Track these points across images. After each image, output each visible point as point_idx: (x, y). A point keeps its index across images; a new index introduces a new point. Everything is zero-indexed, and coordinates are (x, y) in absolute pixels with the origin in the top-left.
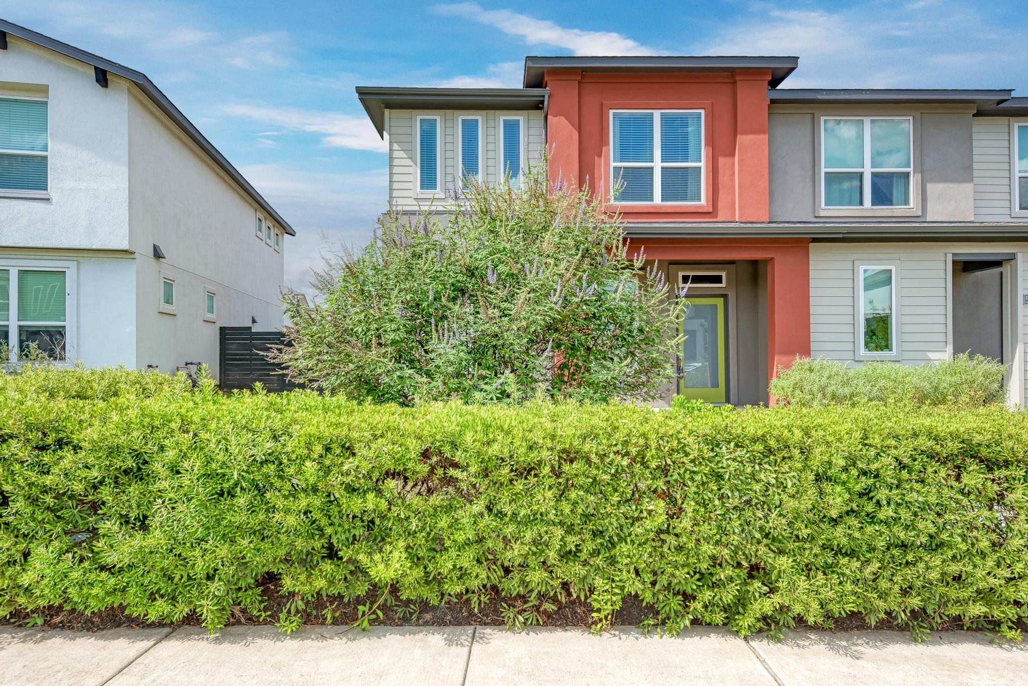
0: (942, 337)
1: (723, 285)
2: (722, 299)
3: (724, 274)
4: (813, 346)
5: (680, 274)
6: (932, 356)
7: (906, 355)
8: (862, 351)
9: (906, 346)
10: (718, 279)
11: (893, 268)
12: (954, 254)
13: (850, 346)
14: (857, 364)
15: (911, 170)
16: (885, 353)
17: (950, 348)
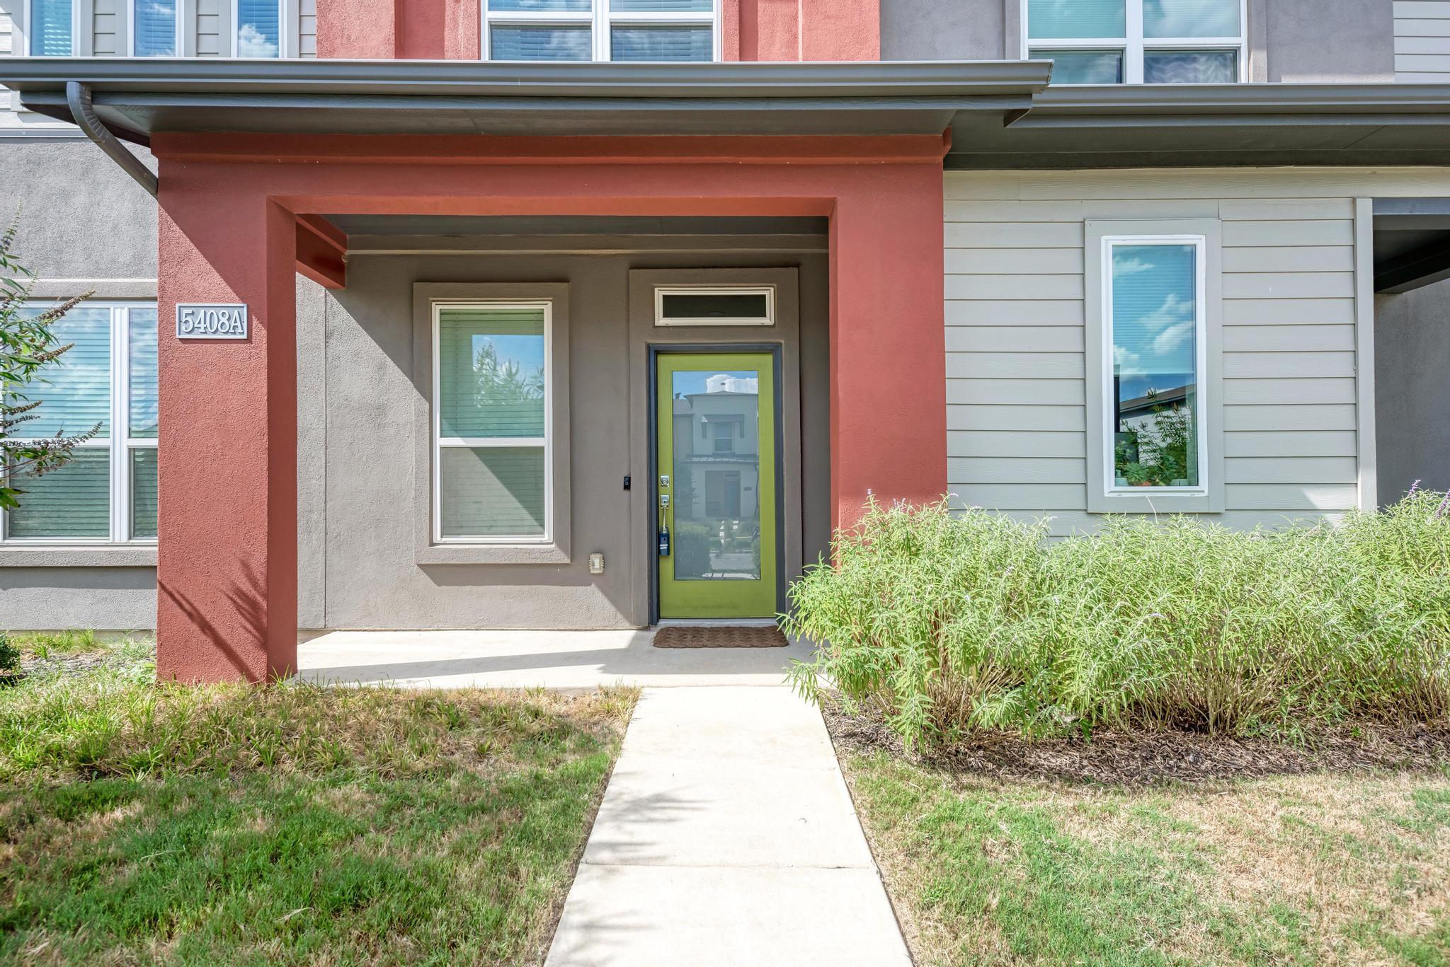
0: (1344, 444)
1: (768, 320)
2: (769, 359)
3: (769, 293)
4: (954, 470)
5: (659, 294)
6: (1319, 499)
7: (1238, 497)
8: (1109, 484)
9: (1238, 471)
10: (754, 306)
11: (1200, 242)
12: (1377, 202)
13: (1073, 471)
14: (1093, 519)
15: (1242, 41)
16: (1175, 492)
17: (1368, 480)
